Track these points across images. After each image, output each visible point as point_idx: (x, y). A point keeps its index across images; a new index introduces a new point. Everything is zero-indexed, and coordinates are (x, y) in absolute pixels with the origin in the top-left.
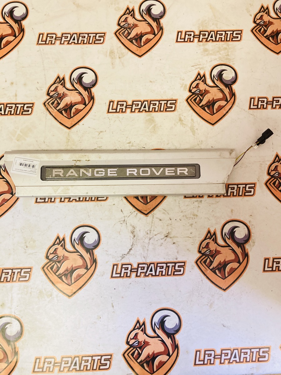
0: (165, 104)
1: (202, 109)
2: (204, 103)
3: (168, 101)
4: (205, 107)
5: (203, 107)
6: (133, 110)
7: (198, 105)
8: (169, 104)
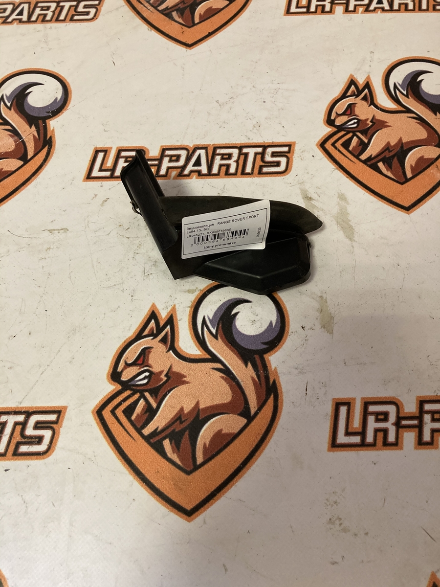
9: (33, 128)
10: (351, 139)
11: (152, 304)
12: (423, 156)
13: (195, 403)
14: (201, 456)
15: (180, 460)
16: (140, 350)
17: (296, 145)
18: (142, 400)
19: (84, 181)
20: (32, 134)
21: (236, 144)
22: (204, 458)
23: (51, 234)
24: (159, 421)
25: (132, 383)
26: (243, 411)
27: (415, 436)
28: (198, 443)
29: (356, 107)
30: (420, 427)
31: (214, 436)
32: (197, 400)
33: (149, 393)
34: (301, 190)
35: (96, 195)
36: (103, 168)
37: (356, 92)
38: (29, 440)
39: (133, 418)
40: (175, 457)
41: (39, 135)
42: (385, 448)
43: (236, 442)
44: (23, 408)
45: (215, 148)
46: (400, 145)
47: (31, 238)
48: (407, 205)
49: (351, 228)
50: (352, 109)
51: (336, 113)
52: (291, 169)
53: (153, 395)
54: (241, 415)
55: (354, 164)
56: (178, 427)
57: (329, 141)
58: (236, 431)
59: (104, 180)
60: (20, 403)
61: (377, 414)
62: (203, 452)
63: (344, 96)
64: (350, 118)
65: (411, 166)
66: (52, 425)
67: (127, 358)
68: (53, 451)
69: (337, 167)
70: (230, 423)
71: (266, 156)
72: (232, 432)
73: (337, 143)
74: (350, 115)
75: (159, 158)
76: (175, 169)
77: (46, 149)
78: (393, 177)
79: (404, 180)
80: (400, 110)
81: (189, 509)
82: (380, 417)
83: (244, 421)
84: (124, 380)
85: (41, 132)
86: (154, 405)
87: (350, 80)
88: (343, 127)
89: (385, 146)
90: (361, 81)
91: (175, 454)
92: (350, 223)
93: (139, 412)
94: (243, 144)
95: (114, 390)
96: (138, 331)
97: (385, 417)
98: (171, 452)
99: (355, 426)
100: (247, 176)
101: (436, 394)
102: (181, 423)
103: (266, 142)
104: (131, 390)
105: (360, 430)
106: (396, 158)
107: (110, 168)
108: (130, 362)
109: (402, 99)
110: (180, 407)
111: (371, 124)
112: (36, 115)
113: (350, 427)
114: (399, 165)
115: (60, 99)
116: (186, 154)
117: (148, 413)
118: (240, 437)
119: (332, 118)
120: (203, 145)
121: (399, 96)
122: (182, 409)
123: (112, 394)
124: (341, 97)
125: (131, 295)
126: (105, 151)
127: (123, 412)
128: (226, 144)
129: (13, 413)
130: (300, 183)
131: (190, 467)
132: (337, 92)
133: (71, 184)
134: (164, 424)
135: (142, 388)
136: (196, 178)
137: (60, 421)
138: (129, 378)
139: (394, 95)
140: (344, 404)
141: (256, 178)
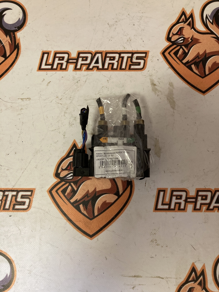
0: (129, 59)
1: (187, 67)
2: (190, 57)
3: (133, 53)
4: (192, 64)
5: (188, 65)
6: (78, 67)
7: (181, 61)
8: (135, 58)
9: (8, 37)
10: (179, 50)
11: (74, 140)
12: (216, 62)
13: (94, 188)
14: (97, 212)
15: (87, 214)
16: (69, 163)
17: (150, 53)
18: (70, 186)
19: (37, 71)
20: (8, 41)
21: (117, 51)
22: (98, 213)
23: (22, 101)
24: (78, 196)
25: (65, 178)
26: (116, 192)
27: (193, 206)
28: (95, 206)
29: (184, 30)
30: (196, 203)
31: (103, 203)
32: (95, 187)
33: (73, 183)
34: (150, 79)
35: (44, 79)
36: (47, 64)
37: (185, 19)
38: (19, 203)
39: (66, 194)
40: (85, 213)
41: (11, 42)
42: (179, 211)
43: (112, 206)
44: (15, 188)
45: (106, 53)
46: (205, 55)
47: (12, 103)
48: (204, 90)
49: (174, 102)
50: (182, 30)
51: (173, 33)
52: (146, 67)
53: (75, 184)
54: (115, 194)
55: (179, 65)
56: (86, 199)
57: (167, 51)
58: (113, 201)
59: (48, 70)
60: (14, 186)
61: (177, 196)
62: (98, 210)
63: (178, 22)
64: (180, 37)
65: (209, 67)
66: (29, 197)
67: (62, 166)
68: (30, 209)
69: (170, 67)
70: (110, 198)
71: (133, 59)
72: (111, 202)
73: (171, 52)
74: (180, 35)
75: (77, 58)
76: (85, 65)
77: (16, 50)
78: (198, 74)
79: (204, 76)
80: (207, 32)
81: (91, 235)
82: (178, 197)
83: (116, 197)
84: (61, 177)
85: (12, 40)
86: (76, 189)
87: (182, 12)
88: (176, 42)
89: (197, 55)
90: (188, 13)
91: (85, 211)
92: (174, 99)
93: (69, 192)
94: (121, 51)
95: (56, 181)
96: (67, 153)
97: (180, 197)
98: (83, 210)
99: (166, 201)
100: (123, 70)
101: (205, 188)
102: (88, 197)
103: (133, 50)
104: (64, 181)
105: (169, 203)
106: (201, 63)
107: (51, 64)
108: (64, 168)
109: (209, 25)
110: (87, 190)
111: (190, 41)
112: (9, 29)
113: (164, 201)
114: (202, 67)
115: (22, 19)
116: (91, 56)
117: (73, 193)
118: (114, 204)
119: (170, 36)
120: (100, 51)
121: (208, 23)
122: (88, 191)
123: (56, 183)
124: (177, 22)
125: (63, 135)
126: (48, 53)
127: (61, 191)
128: (112, 51)
129: (11, 191)
130: (150, 76)
131: (92, 217)
132: (174, 20)
133: (31, 73)
134: (80, 198)
135: (70, 181)
136: (96, 71)
137: (32, 195)
138: (64, 176)
139: (205, 22)
140: (162, 191)
141: (127, 72)
